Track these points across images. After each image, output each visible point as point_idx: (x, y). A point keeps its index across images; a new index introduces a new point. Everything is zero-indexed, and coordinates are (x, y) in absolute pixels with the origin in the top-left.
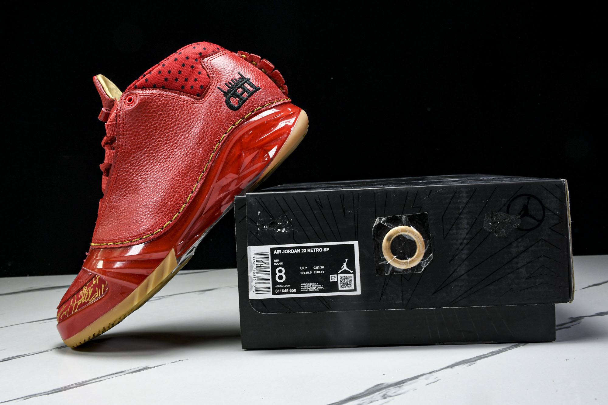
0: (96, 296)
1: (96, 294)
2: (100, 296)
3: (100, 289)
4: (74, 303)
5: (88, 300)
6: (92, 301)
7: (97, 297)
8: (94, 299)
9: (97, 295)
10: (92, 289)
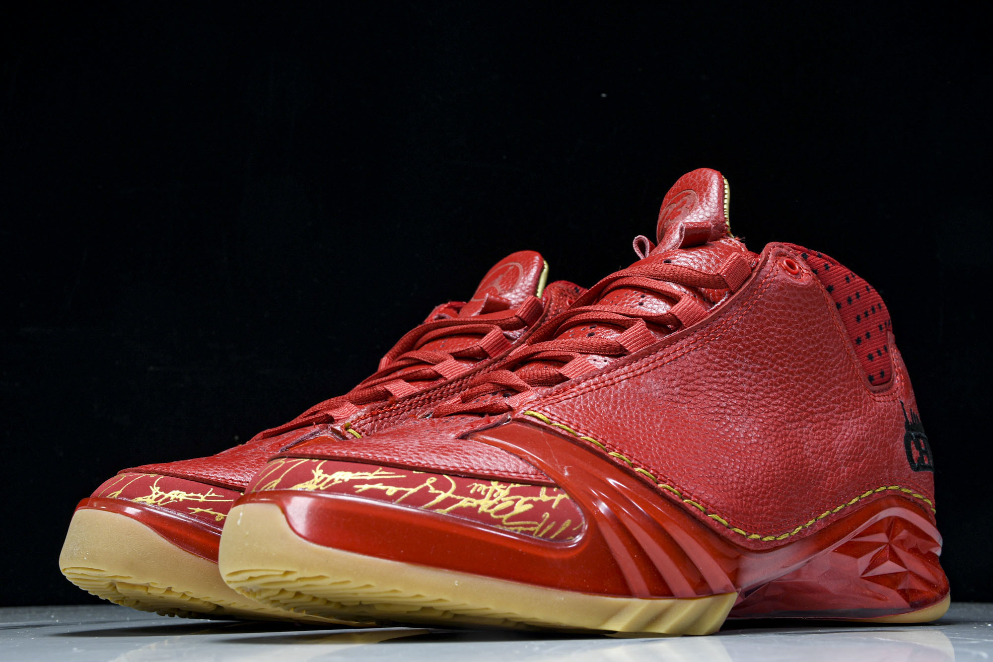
0: (532, 529)
1: (536, 523)
2: (540, 535)
3: (554, 523)
4: (446, 491)
5: (501, 516)
6: (512, 529)
7: (531, 533)
8: (520, 529)
9: (537, 529)
10: (530, 506)
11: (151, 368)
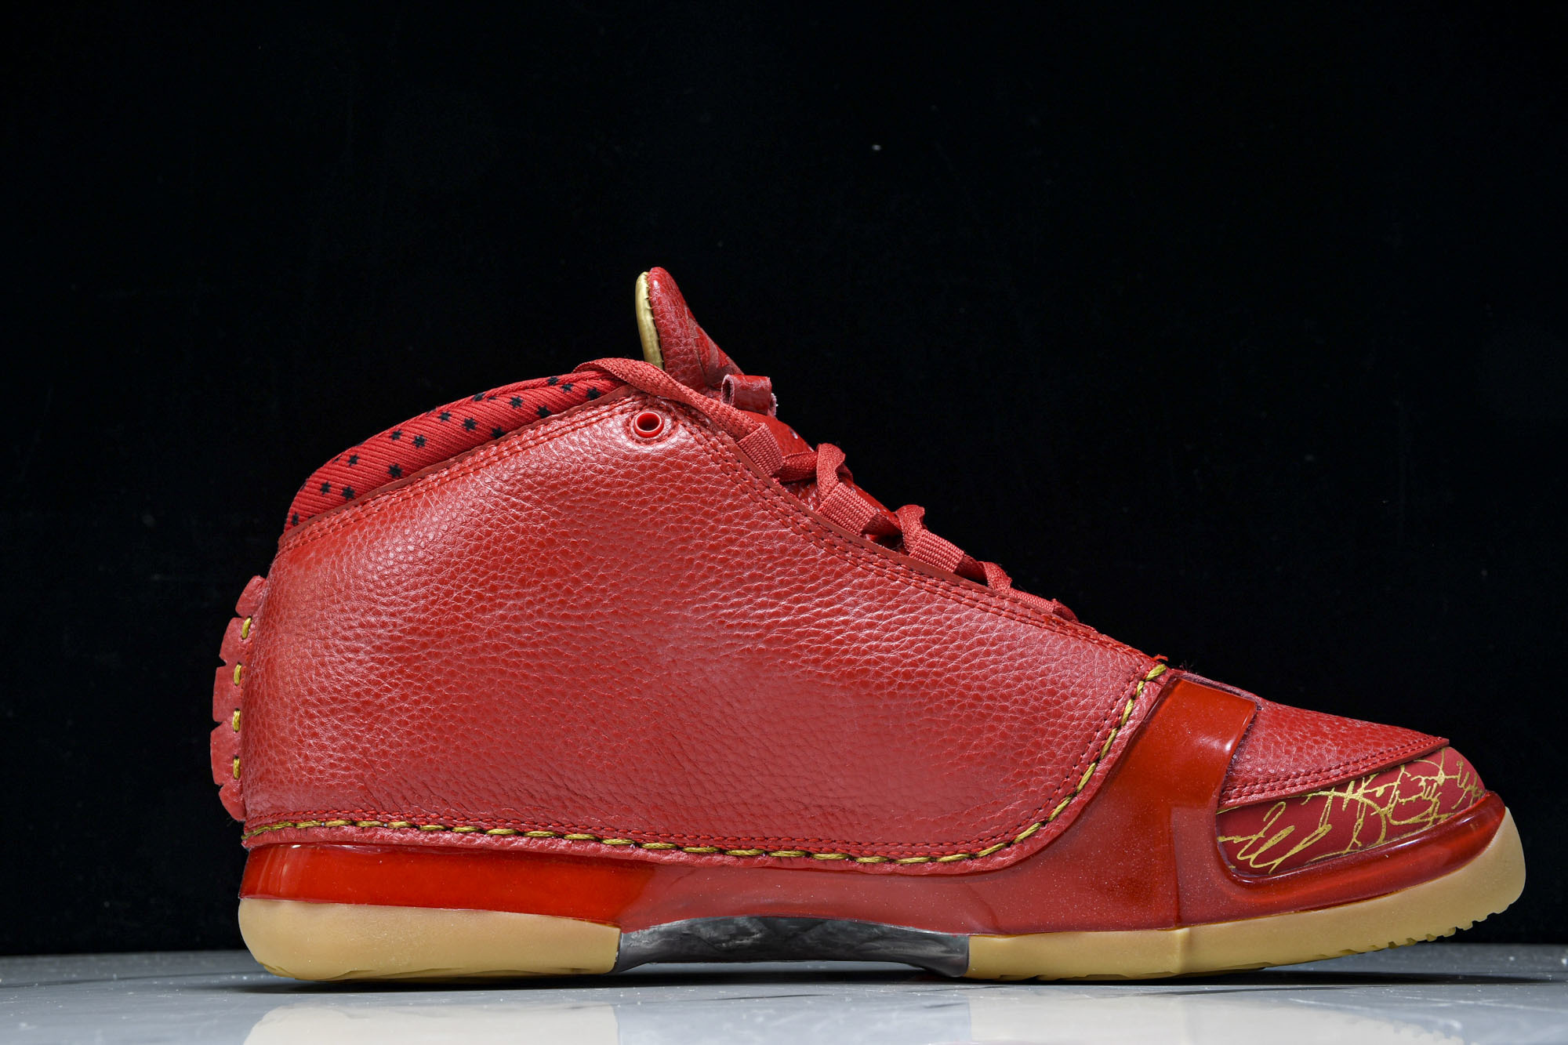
11: (156, 577)
